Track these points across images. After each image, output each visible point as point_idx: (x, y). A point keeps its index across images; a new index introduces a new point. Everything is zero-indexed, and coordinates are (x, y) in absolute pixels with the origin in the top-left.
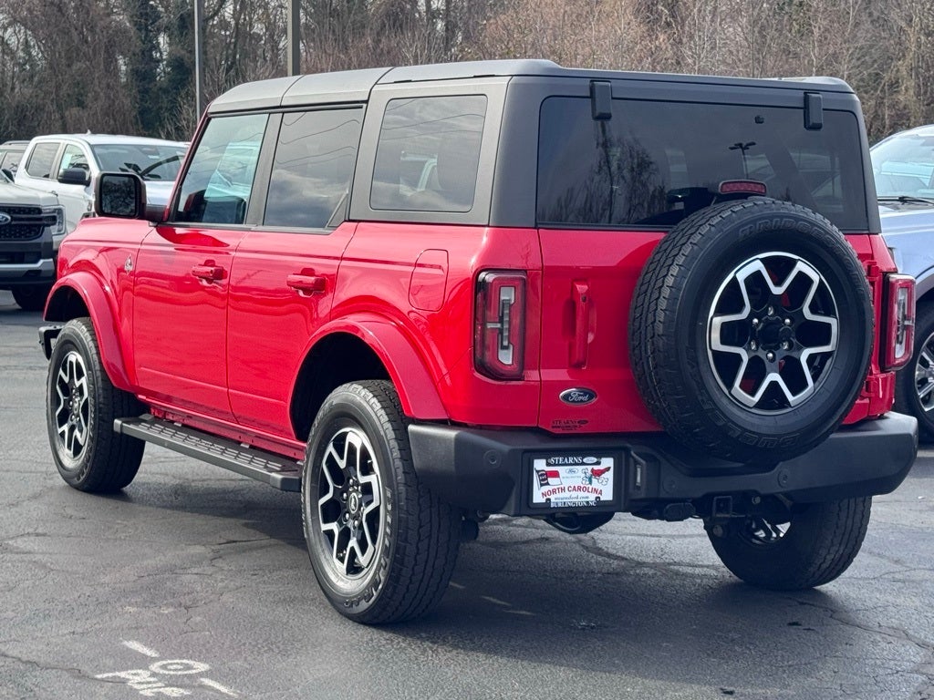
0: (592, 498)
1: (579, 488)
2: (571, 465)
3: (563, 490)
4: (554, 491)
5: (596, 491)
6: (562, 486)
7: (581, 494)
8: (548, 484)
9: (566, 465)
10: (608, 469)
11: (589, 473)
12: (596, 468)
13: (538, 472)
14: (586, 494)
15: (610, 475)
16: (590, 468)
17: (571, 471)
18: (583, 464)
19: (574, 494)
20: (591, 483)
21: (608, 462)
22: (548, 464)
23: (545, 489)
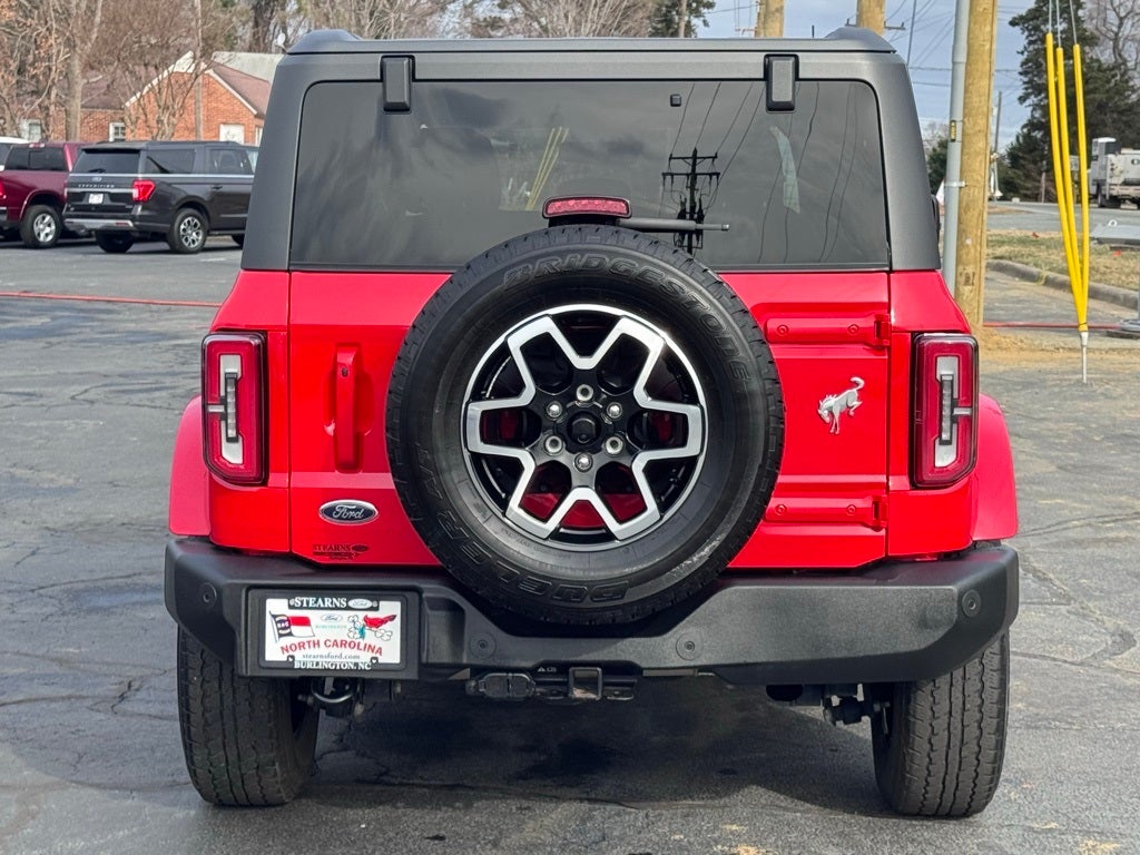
0: (364, 659)
1: (343, 644)
2: (328, 608)
3: (316, 644)
4: (301, 646)
5: (370, 648)
6: (316, 639)
7: (347, 651)
8: (290, 634)
9: (319, 608)
10: (392, 618)
11: (361, 622)
12: (372, 615)
13: (274, 616)
14: (355, 652)
15: (395, 627)
16: (362, 615)
17: (329, 618)
18: (348, 608)
19: (335, 651)
20: (362, 635)
21: (391, 608)
22: (291, 607)
23: (287, 641)
